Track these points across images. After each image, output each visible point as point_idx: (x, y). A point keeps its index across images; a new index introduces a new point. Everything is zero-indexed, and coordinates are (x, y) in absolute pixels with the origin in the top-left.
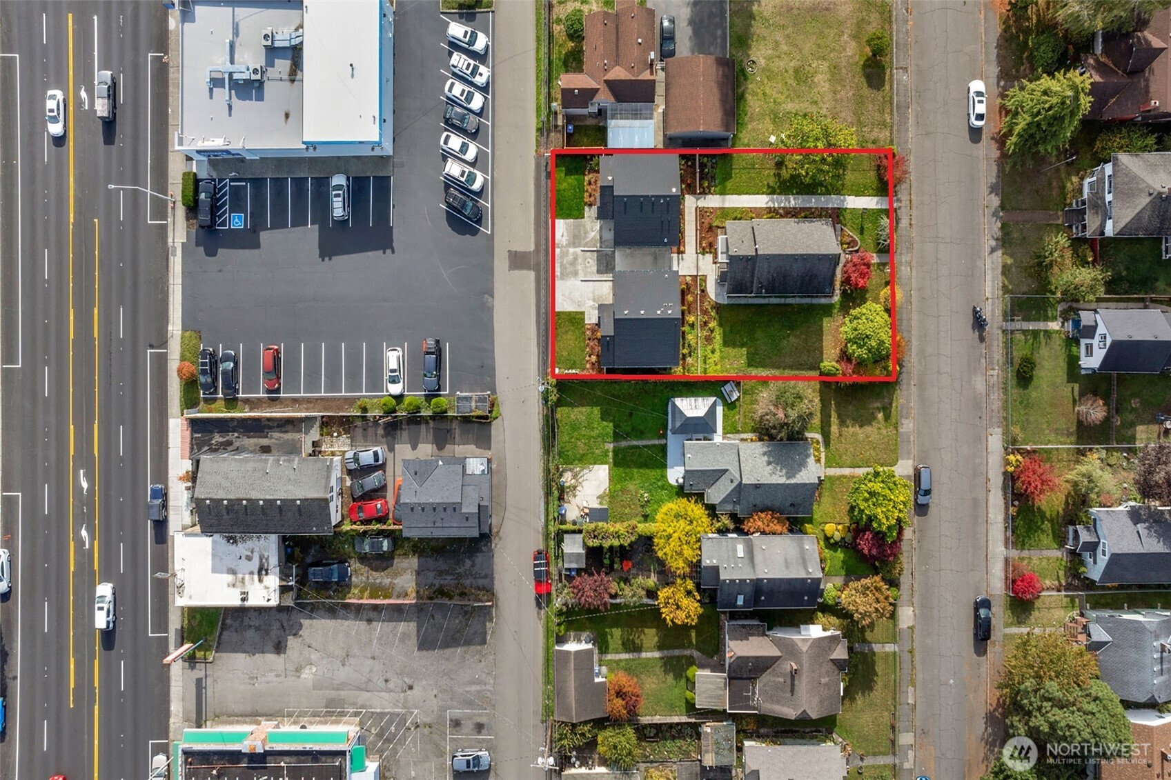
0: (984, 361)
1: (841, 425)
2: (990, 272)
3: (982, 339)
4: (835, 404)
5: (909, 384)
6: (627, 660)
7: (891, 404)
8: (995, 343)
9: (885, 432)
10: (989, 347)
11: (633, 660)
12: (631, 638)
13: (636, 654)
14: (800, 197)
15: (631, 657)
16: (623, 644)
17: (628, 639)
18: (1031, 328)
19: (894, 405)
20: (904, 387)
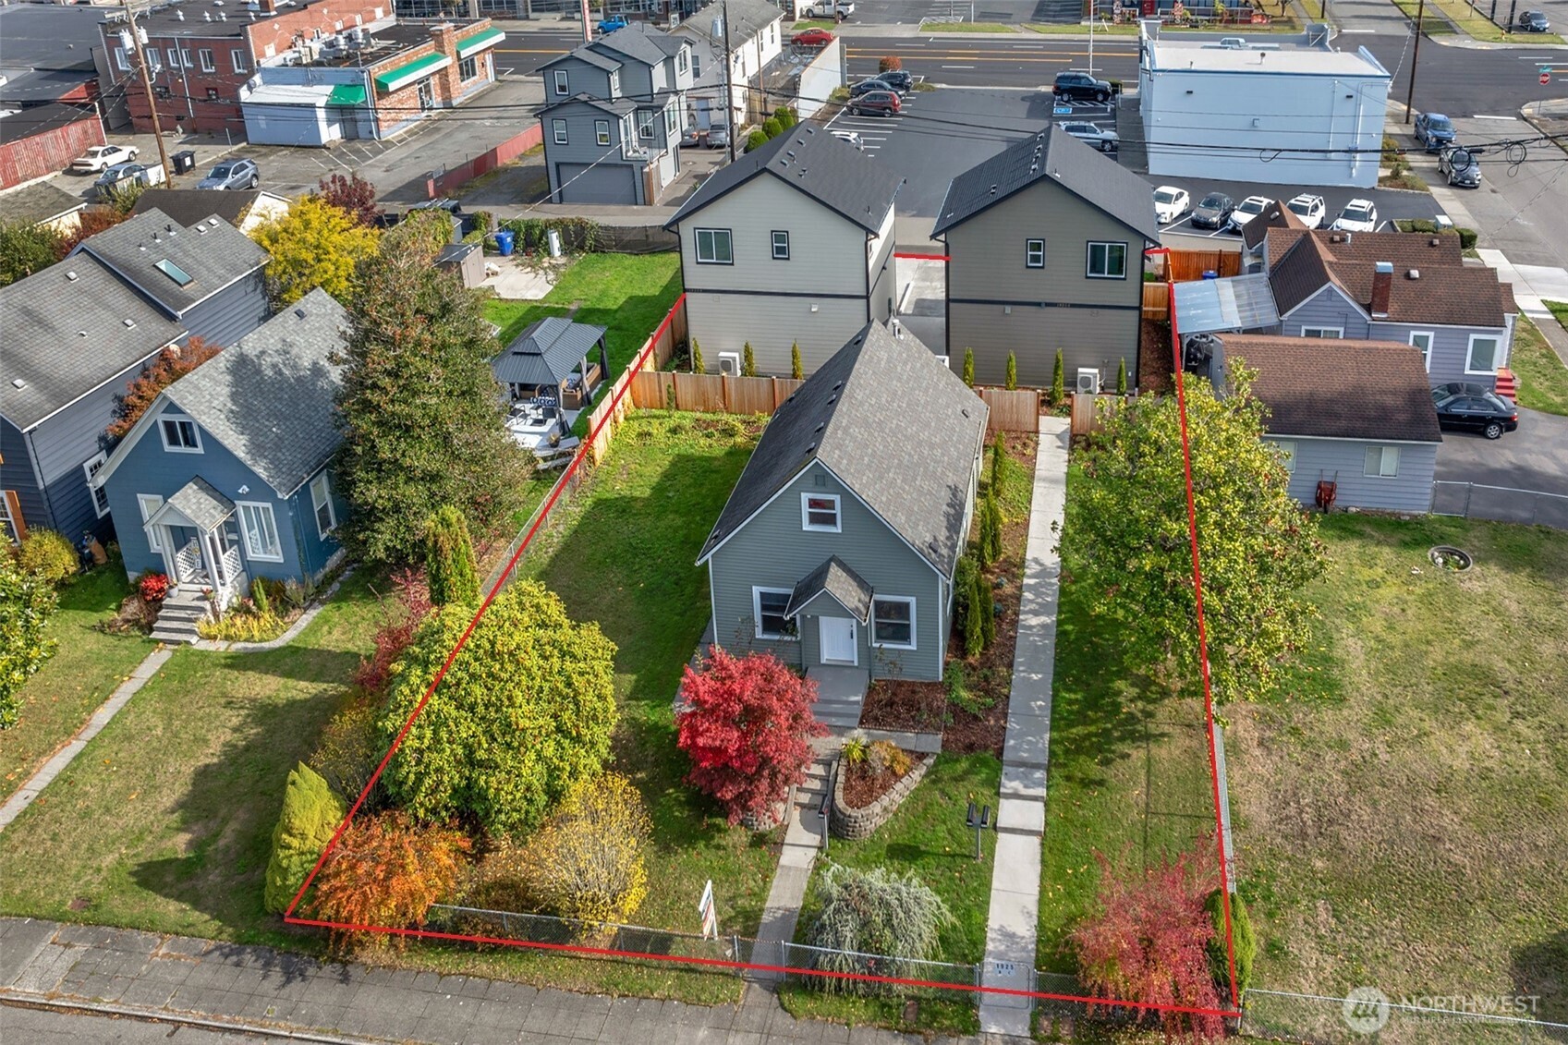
14: (1050, 642)
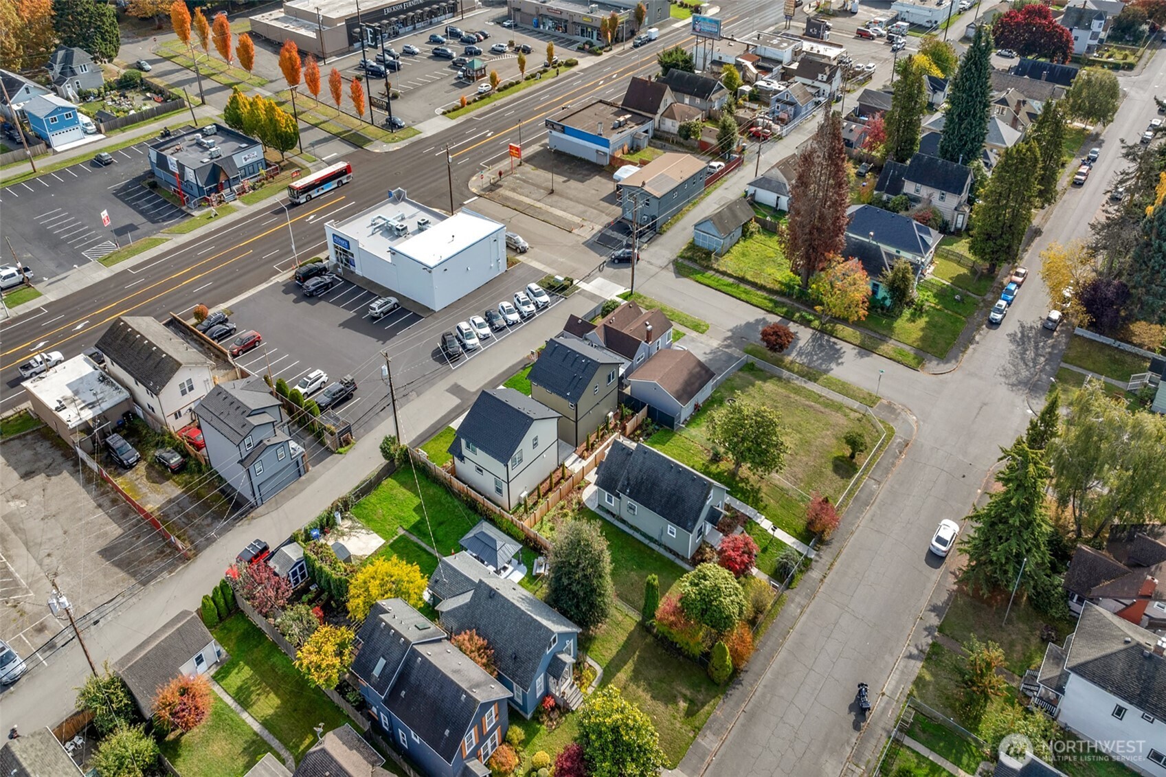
0: (849, 750)
1: (631, 679)
2: (898, 672)
3: (857, 727)
4: (639, 656)
5: (738, 705)
6: (227, 705)
7: (703, 705)
8: (873, 742)
9: (678, 725)
10: (863, 741)
11: (232, 711)
12: (252, 688)
13: (239, 708)
15: (233, 707)
16: (240, 689)
17: (249, 687)
18: (931, 758)
19: (706, 708)
20: (731, 702)
